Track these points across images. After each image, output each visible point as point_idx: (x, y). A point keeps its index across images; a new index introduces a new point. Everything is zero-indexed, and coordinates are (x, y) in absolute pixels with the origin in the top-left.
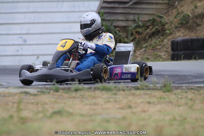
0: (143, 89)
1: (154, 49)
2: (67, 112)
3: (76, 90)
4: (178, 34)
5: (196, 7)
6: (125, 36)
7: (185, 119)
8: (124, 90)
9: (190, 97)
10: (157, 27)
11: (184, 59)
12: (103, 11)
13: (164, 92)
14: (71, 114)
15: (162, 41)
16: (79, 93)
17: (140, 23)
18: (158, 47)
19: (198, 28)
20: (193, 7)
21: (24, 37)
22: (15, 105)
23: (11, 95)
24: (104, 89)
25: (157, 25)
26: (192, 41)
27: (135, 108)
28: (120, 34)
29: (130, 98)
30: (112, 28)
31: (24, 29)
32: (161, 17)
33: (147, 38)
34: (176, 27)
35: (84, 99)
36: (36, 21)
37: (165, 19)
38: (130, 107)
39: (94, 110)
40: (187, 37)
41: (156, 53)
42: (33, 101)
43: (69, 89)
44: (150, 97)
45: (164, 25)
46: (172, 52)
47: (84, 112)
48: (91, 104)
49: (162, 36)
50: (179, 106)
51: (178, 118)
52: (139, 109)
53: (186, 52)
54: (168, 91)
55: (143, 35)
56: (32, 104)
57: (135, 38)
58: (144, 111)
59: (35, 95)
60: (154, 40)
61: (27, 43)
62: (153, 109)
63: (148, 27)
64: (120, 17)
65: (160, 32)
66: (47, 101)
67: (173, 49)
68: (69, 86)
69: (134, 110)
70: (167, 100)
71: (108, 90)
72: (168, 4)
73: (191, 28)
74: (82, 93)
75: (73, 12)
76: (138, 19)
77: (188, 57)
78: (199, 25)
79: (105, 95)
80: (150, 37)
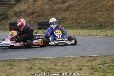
1: (4, 24)
4: (13, 19)
5: (20, 8)
10: (5, 16)
15: (7, 21)
18: (5, 24)
19: (21, 16)
25: (5, 15)
32: (6, 12)
34: (13, 16)
37: (8, 13)
41: (4, 26)
45: (8, 15)
46: (10, 27)
49: (7, 19)
60: (4, 21)
63: (2, 16)
72: (10, 7)
80: (2, 20)
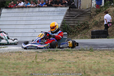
0: (82, 50)
1: (85, 34)
2: (54, 59)
3: (57, 51)
4: (94, 29)
5: (101, 18)
6: (73, 29)
7: (99, 62)
8: (75, 51)
9: (100, 53)
10: (86, 26)
11: (96, 38)
12: (65, 19)
13: (90, 52)
14: (56, 60)
15: (88, 31)
16: (58, 52)
17: (79, 24)
19: (102, 26)
20: (99, 18)
21: (35, 29)
22: (35, 57)
23: (32, 53)
24: (67, 50)
26: (99, 31)
27: (80, 58)
28: (72, 28)
29: (78, 54)
30: (69, 26)
31: (35, 26)
32: (87, 22)
33: (82, 30)
35: (60, 55)
36: (39, 24)
37: (89, 23)
38: (78, 58)
39: (64, 59)
40: (97, 30)
41: (85, 36)
42: (41, 55)
43: (54, 50)
44: (85, 54)
45: (89, 25)
47: (60, 60)
48: (63, 57)
49: (88, 29)
50: (96, 57)
51: (96, 62)
52: (82, 58)
53: (97, 35)
54: (92, 51)
55: (80, 29)
56: (40, 56)
57: (77, 30)
58: (84, 59)
59: (41, 53)
60: (85, 31)
61: (36, 32)
62: (87, 58)
63: (82, 26)
64: (72, 22)
65: (87, 28)
66: (46, 55)
67: (92, 34)
68: (54, 49)
69: (80, 59)
70: (92, 55)
71: (69, 51)
72: (90, 17)
73: (98, 26)
74: (59, 52)
75: (54, 20)
76: (79, 23)
77: (98, 37)
78: (102, 25)
79: (68, 53)
80: (83, 29)
